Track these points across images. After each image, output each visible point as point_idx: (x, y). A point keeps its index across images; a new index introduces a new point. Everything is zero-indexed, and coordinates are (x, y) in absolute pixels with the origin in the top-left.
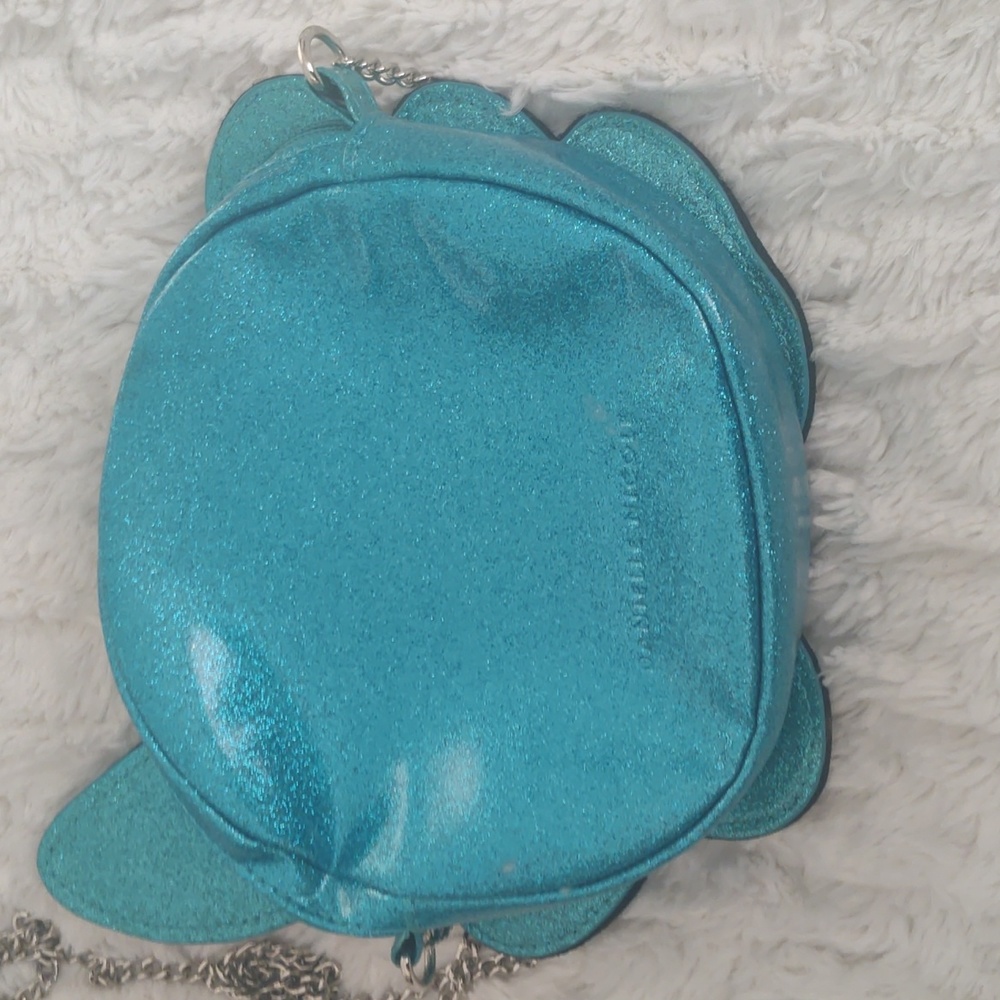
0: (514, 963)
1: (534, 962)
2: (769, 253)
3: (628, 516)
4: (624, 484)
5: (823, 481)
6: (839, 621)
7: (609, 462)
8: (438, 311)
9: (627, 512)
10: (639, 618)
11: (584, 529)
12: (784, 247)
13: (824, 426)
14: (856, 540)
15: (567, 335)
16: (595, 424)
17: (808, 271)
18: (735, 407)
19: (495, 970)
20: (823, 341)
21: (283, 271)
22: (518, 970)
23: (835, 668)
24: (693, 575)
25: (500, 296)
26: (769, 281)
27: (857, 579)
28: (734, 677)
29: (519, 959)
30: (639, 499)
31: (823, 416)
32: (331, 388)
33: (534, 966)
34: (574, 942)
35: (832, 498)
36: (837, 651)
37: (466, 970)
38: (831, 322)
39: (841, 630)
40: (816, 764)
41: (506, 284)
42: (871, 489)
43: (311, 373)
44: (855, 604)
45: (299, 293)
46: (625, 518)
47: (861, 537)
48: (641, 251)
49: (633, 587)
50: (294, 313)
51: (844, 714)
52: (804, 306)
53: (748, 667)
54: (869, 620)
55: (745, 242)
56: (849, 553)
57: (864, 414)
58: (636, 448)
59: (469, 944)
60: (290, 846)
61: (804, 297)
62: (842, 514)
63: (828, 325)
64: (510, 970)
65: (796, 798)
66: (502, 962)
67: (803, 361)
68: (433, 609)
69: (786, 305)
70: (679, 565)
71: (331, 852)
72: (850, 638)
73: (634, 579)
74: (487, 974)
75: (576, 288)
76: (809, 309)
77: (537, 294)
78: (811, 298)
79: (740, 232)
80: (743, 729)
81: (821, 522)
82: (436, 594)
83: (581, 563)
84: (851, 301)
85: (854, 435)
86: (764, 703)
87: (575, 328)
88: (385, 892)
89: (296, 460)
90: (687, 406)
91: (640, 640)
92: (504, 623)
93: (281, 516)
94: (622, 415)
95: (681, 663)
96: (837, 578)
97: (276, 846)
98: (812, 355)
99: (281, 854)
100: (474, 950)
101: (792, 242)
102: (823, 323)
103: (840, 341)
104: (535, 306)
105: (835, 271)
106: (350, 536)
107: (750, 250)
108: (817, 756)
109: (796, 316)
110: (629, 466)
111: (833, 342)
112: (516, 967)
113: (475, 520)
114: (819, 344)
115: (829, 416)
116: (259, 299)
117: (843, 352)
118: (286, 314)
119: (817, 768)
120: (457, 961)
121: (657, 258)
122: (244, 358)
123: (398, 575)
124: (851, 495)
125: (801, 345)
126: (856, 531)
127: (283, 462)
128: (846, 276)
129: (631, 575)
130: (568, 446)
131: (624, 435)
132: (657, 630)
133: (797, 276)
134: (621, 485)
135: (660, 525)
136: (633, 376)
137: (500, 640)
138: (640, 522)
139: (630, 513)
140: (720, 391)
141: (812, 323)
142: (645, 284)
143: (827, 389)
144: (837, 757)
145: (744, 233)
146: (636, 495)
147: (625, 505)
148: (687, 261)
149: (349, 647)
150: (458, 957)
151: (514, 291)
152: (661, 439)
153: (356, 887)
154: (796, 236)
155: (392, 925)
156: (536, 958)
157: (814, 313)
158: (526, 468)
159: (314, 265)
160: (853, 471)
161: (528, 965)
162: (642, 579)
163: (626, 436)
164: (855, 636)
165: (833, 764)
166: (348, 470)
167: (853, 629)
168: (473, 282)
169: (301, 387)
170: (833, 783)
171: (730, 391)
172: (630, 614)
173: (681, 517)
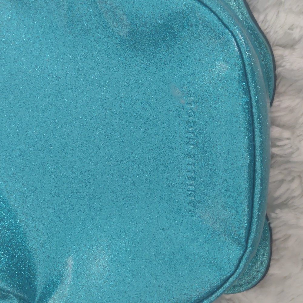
2: (258, 22)
3: (188, 143)
4: (187, 127)
5: (275, 132)
6: (279, 197)
7: (180, 116)
8: (100, 38)
9: (188, 141)
10: (190, 192)
11: (166, 148)
12: (265, 20)
13: (279, 105)
14: (292, 160)
15: (164, 53)
16: (175, 97)
17: (277, 32)
18: (249, 91)
20: (283, 65)
21: (25, 15)
23: (277, 218)
24: (221, 173)
25: (133, 31)
26: (258, 35)
27: (289, 178)
28: (238, 224)
30: (194, 135)
31: (278, 101)
32: (46, 75)
35: (280, 140)
36: (278, 211)
38: (286, 56)
39: (279, 201)
40: (265, 262)
41: (136, 24)
42: (298, 136)
43: (36, 66)
44: (288, 190)
45: (32, 26)
46: (187, 144)
47: (295, 158)
48: (206, 10)
49: (188, 177)
50: (30, 36)
51: (278, 239)
52: (273, 48)
53: (245, 220)
54: (293, 198)
55: (247, 16)
56: (287, 166)
57: (298, 101)
58: (195, 110)
60: (15, 292)
61: (273, 45)
62: (285, 147)
63: (285, 58)
65: (254, 278)
67: (272, 74)
68: (90, 183)
69: (266, 47)
70: (214, 168)
71: (35, 295)
72: (284, 205)
73: (189, 173)
75: (172, 28)
76: (275, 50)
77: (151, 31)
78: (277, 45)
79: (245, 12)
80: (240, 249)
81: (275, 150)
82: (91, 176)
83: (163, 164)
84: (296, 47)
85: (292, 111)
86: (252, 237)
87: (168, 49)
89: (27, 109)
90: (225, 89)
91: (190, 203)
92: (124, 191)
93: (18, 135)
94: (189, 94)
95: (210, 215)
96: (280, 177)
97: (9, 292)
98: (276, 71)
99: (12, 296)
101: (269, 18)
102: (282, 57)
103: (291, 65)
104: (150, 37)
105: (290, 31)
106: (51, 146)
107: (250, 20)
108: (265, 259)
109: (270, 52)
110: (191, 119)
111: (288, 66)
113: (112, 141)
114: (280, 66)
115: (281, 101)
116: (12, 28)
117: (292, 70)
118: (25, 37)
119: (265, 265)
121: (215, 13)
122: (4, 57)
123: (73, 166)
124: (289, 139)
125: (271, 66)
126: (293, 156)
127: (20, 109)
128: (296, 34)
129: (188, 172)
130: (161, 108)
131: (188, 104)
132: (199, 198)
133: (271, 33)
134: (186, 128)
135: (205, 148)
136: (196, 74)
137: (121, 199)
138: (194, 146)
139: (189, 141)
140: (243, 82)
141: (276, 57)
142: (207, 27)
143: (280, 89)
144: (274, 259)
145: (247, 12)
146: (193, 133)
147: (187, 138)
148: (230, 15)
149: (48, 199)
151: (140, 29)
152: (209, 106)
154: (271, 15)
157: (278, 52)
158: (139, 118)
159: (40, 13)
160: (290, 127)
162: (193, 174)
163: (190, 104)
164: (286, 204)
165: (272, 263)
166: (52, 115)
167: (285, 201)
168: (119, 24)
169: (31, 73)
170: (271, 271)
171: (247, 83)
172: (185, 190)
173: (217, 145)
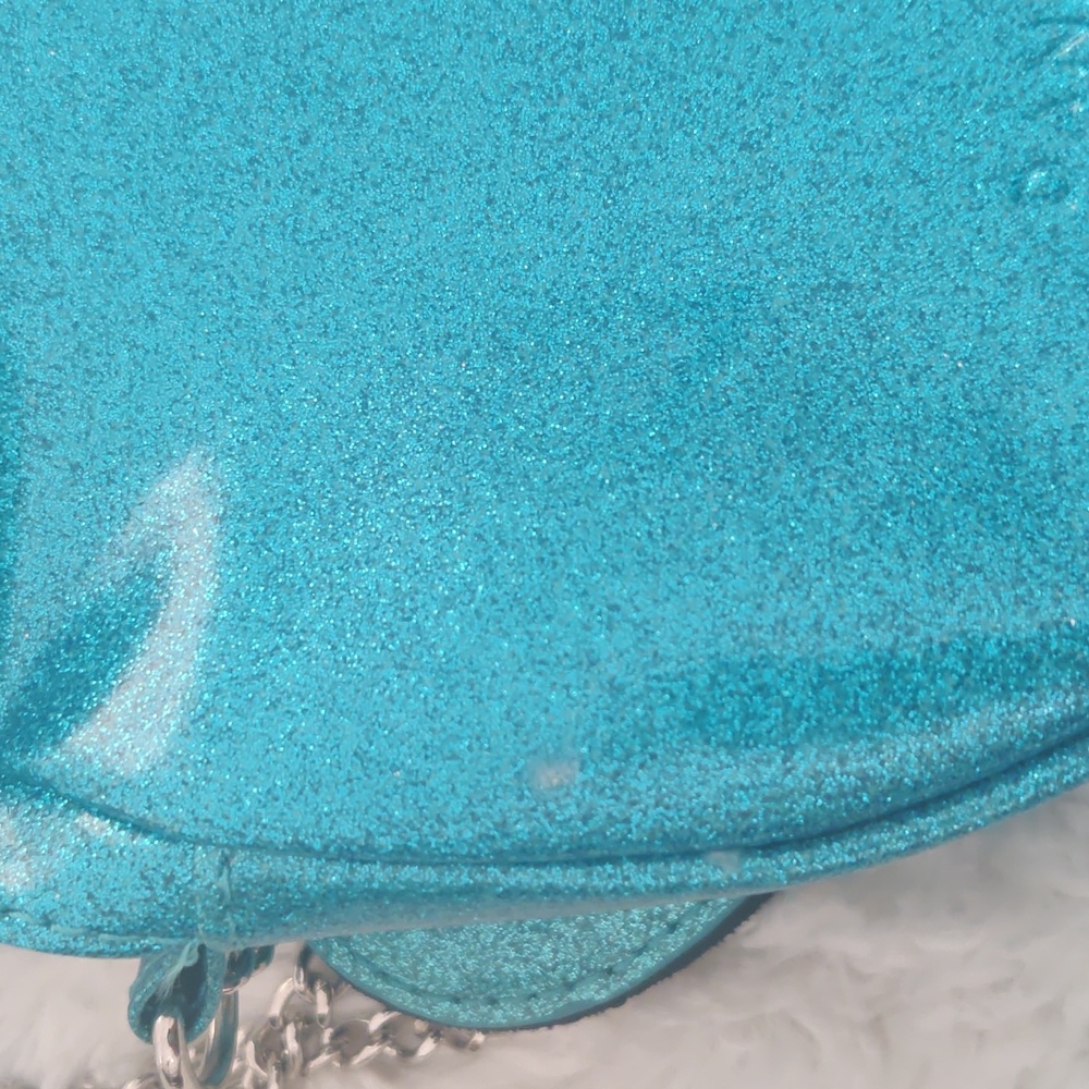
0: (422, 1037)
1: (479, 1038)
19: (370, 1051)
22: (431, 1055)
29: (436, 1030)
33: (475, 1048)
34: (603, 996)
37: (292, 1046)
59: (311, 981)
64: (407, 1053)
66: (386, 1033)
74: (346, 1058)
88: (140, 828)
100: (321, 997)
112: (427, 1047)
120: (273, 1021)
150: (276, 1011)
153: (50, 808)
155: (150, 925)
156: (485, 1031)
161: (459, 1044)
